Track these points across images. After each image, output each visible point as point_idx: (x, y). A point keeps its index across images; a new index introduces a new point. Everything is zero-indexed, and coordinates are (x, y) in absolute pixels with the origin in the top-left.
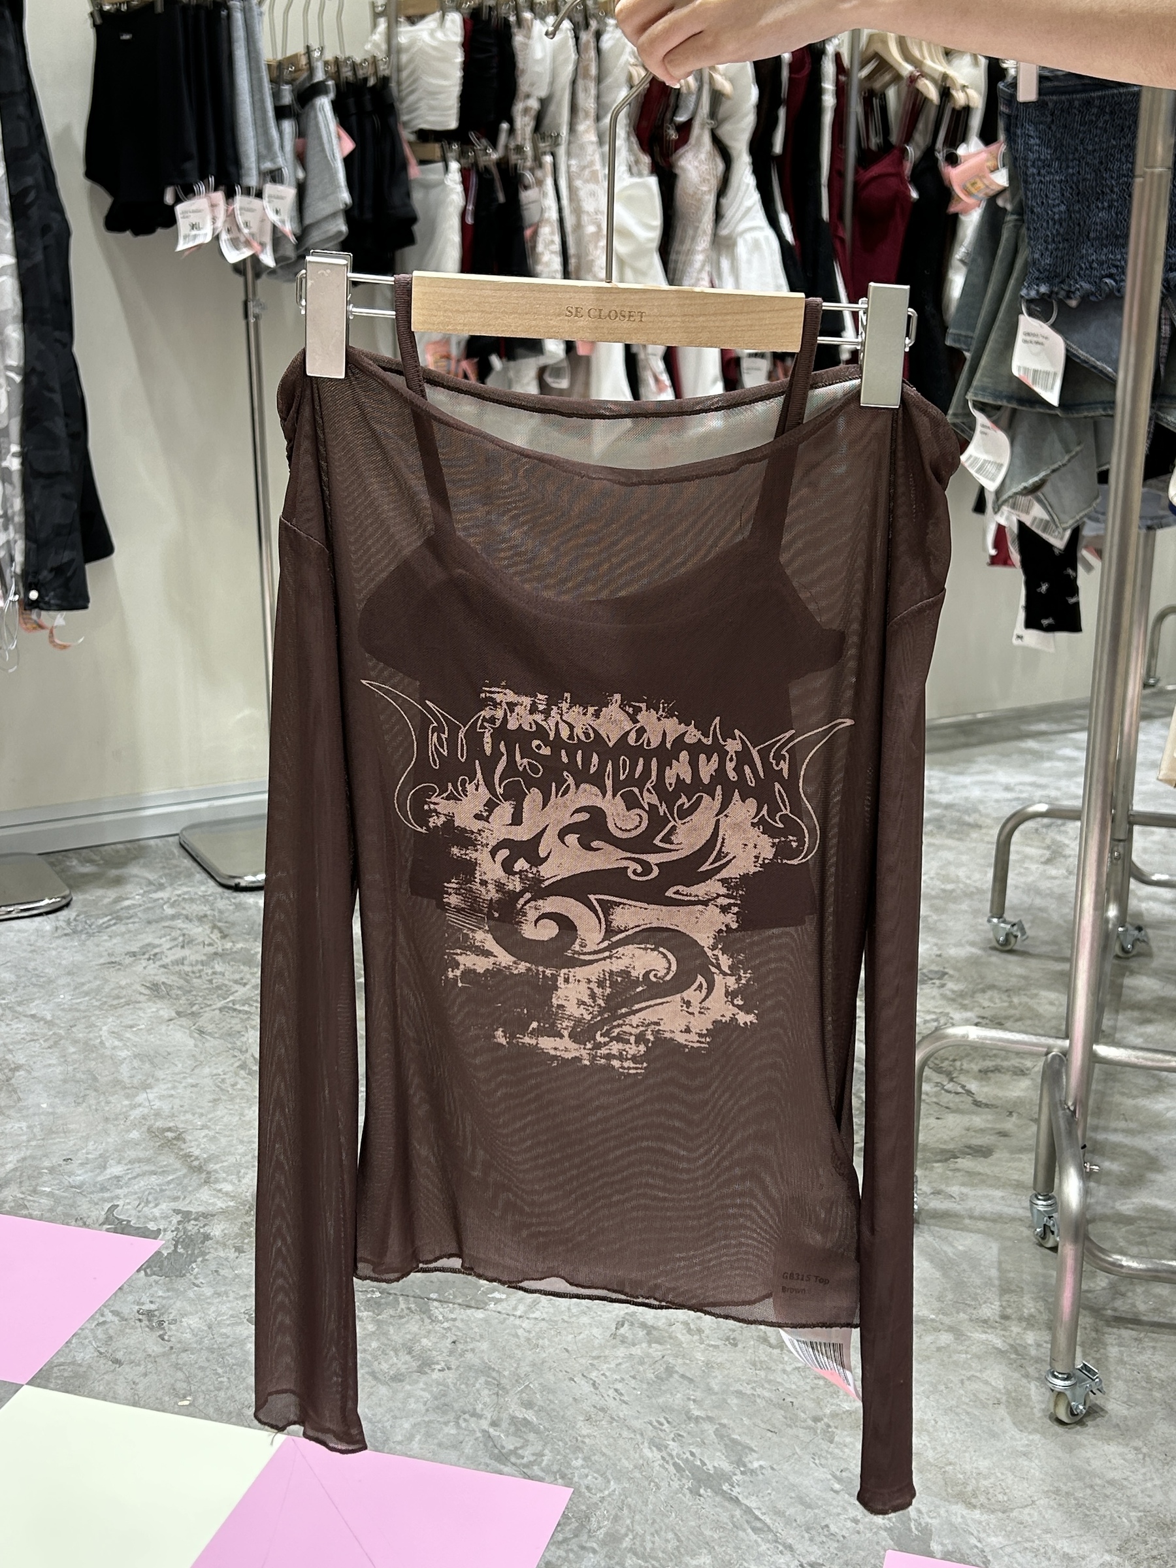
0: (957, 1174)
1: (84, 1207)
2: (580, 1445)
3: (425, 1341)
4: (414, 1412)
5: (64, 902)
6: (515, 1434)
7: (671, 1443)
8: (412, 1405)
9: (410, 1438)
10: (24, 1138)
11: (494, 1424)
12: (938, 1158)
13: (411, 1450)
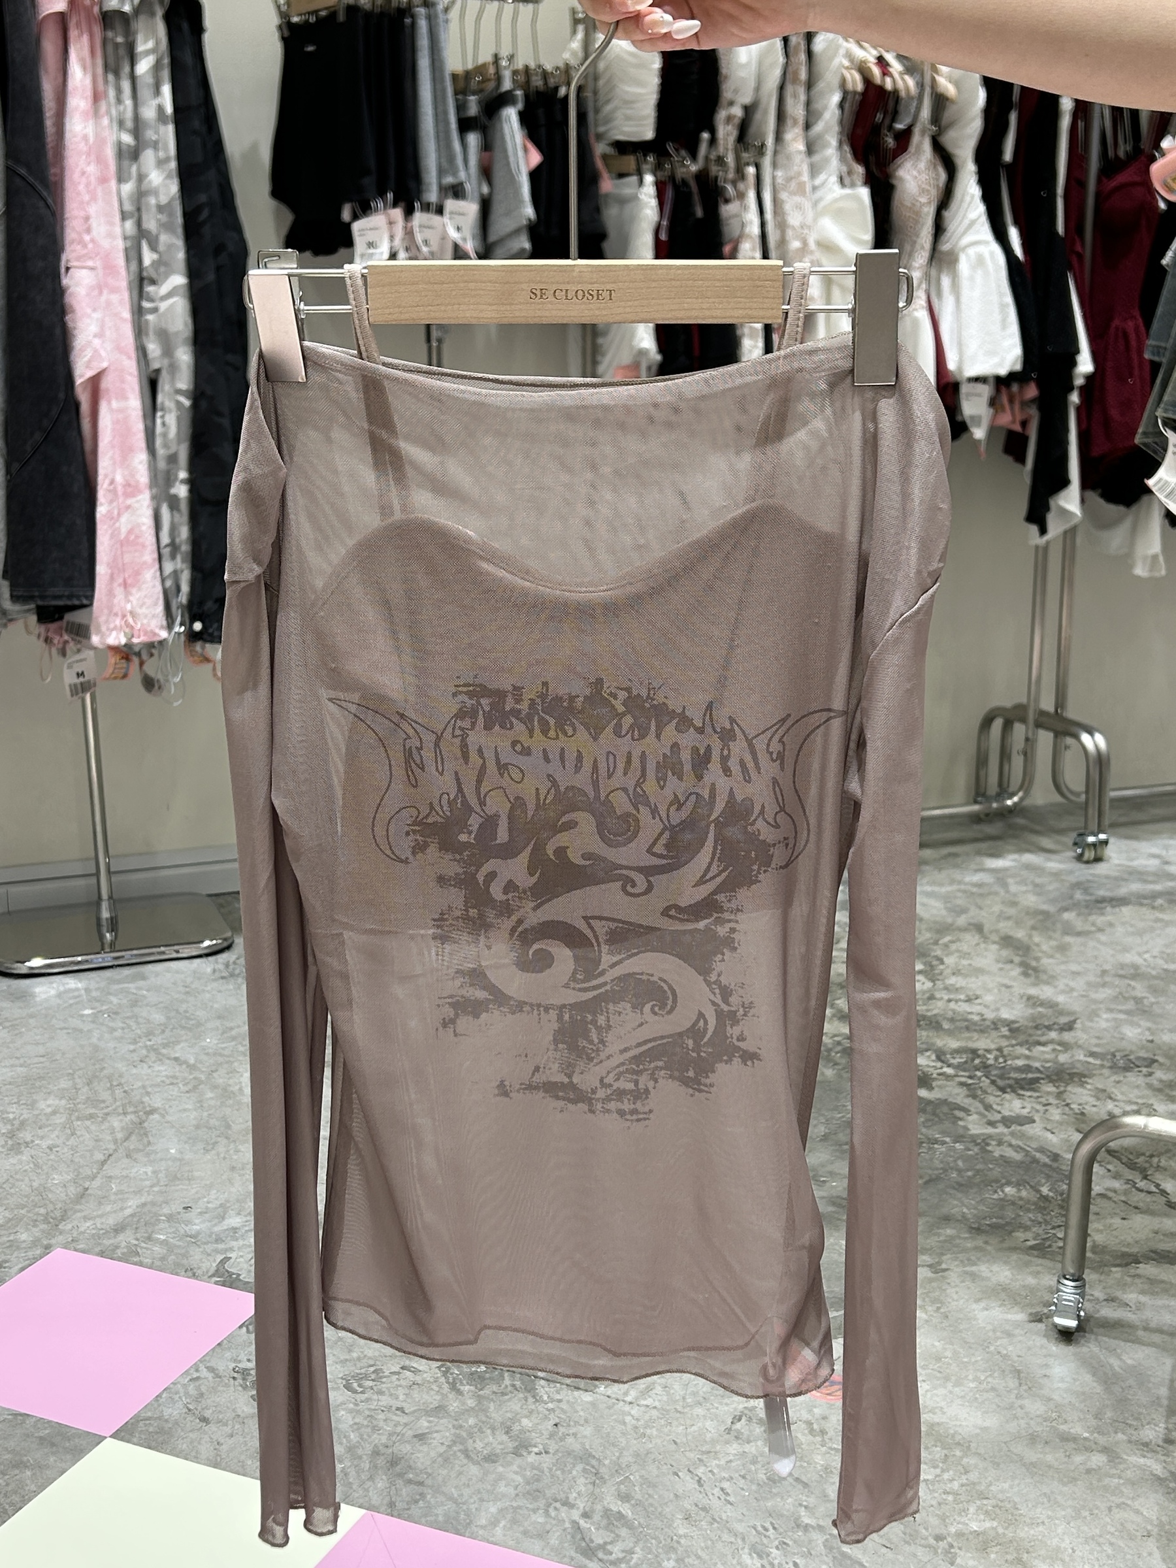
0: (1137, 1281)
1: (196, 1256)
2: (675, 1545)
3: (525, 1422)
4: (504, 1495)
5: (225, 944)
6: (607, 1528)
7: (774, 1551)
8: (502, 1488)
9: (494, 1523)
10: (148, 1183)
11: (586, 1515)
12: (1118, 1262)
13: (493, 1536)
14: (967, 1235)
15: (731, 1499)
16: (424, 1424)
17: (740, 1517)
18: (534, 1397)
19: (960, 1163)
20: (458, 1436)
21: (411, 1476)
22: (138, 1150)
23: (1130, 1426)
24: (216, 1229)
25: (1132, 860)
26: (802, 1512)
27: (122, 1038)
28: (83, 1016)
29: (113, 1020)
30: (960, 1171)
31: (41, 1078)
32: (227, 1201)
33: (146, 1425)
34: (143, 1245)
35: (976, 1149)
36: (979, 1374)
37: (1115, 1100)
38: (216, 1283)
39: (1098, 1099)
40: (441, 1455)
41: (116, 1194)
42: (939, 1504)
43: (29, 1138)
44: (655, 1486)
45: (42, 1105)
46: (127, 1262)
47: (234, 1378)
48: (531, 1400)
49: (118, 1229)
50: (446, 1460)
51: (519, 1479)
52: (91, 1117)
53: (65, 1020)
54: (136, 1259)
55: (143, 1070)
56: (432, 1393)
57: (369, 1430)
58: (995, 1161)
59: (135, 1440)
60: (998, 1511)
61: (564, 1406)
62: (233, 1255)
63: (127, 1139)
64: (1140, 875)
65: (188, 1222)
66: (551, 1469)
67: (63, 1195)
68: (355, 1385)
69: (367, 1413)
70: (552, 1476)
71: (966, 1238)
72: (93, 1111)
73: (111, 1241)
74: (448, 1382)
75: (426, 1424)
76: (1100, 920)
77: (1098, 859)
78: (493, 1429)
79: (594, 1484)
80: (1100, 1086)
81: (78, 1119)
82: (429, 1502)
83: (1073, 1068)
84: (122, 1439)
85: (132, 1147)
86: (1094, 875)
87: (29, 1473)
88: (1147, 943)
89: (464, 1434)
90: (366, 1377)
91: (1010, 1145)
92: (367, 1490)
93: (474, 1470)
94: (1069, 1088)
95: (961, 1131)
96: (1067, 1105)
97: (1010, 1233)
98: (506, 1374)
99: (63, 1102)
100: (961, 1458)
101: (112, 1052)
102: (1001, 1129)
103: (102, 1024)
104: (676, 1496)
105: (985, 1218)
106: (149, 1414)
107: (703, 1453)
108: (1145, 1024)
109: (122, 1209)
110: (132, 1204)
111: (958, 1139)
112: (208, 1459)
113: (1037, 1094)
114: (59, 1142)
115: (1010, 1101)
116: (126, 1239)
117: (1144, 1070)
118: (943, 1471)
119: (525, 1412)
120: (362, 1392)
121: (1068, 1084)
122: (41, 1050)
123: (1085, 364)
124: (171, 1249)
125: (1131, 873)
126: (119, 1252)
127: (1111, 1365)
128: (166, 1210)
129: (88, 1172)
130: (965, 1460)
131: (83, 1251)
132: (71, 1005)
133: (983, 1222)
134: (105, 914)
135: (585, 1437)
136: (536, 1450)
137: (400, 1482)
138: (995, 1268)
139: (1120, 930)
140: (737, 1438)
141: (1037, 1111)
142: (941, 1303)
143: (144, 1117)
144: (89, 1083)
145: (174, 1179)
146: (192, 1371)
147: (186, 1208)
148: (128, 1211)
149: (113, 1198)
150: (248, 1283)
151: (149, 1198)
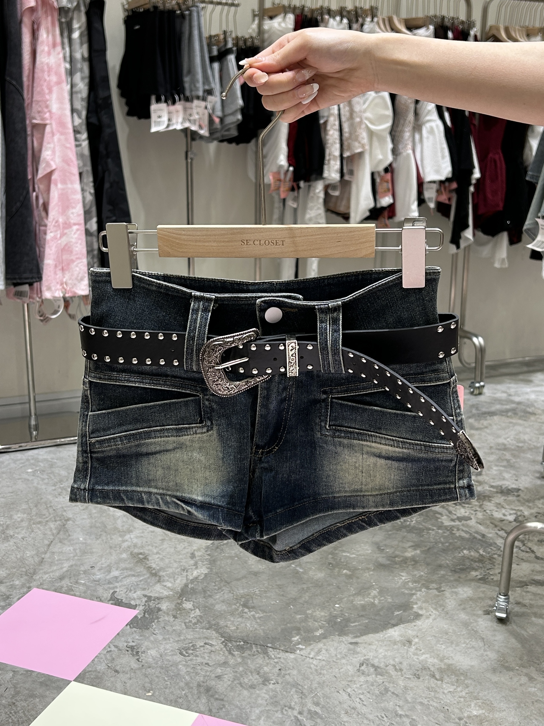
14: (450, 574)
15: (365, 703)
16: (219, 671)
17: (370, 712)
18: (268, 656)
19: (442, 539)
20: (236, 676)
21: (217, 696)
22: (64, 539)
23: (536, 663)
24: (108, 577)
25: (495, 394)
26: (398, 708)
27: (48, 483)
28: (28, 472)
29: (43, 474)
30: (442, 543)
31: (13, 504)
32: (111, 563)
33: (89, 675)
34: (74, 586)
35: (448, 533)
36: (466, 640)
37: (505, 508)
38: (112, 604)
39: (498, 508)
40: (229, 686)
41: (57, 560)
42: (458, 703)
43: (12, 533)
44: (329, 698)
45: (15, 517)
46: (68, 594)
47: (128, 651)
48: (267, 658)
49: (61, 578)
50: (232, 688)
51: (267, 696)
52: (40, 523)
53: (20, 475)
54: (72, 593)
55: (61, 498)
56: (221, 656)
57: (194, 674)
58: (457, 538)
59: (85, 682)
60: (484, 705)
61: (282, 660)
62: (118, 590)
63: (58, 533)
64: (499, 401)
65: (94, 574)
66: (281, 691)
67: (32, 561)
68: (184, 653)
69: (192, 666)
70: (282, 694)
71: (450, 576)
72: (40, 520)
73: (59, 584)
74: (227, 650)
75: (220, 671)
76: (485, 423)
77: (480, 394)
78: (251, 672)
79: (301, 698)
80: (497, 501)
81: (34, 524)
82: (227, 709)
83: (485, 493)
84: (79, 682)
85: (61, 537)
86: (478, 401)
87: (38, 700)
88: (507, 433)
89: (238, 675)
90: (189, 649)
91: (463, 530)
92: (198, 704)
93: (245, 693)
94: (484, 503)
95: (440, 524)
96: (485, 511)
97: (470, 572)
98: (253, 646)
99: (25, 515)
100: (464, 680)
101: (44, 490)
102: (457, 523)
103: (38, 476)
104: (340, 702)
105: (457, 566)
106: (90, 669)
107: (349, 681)
108: (513, 472)
109: (62, 568)
110: (66, 565)
111: (440, 528)
112: (121, 691)
113: (470, 506)
114: (27, 535)
115: (459, 509)
116: (66, 583)
117: (516, 494)
118: (457, 687)
119: (265, 664)
120: (188, 656)
121: (483, 501)
122: (10, 490)
123: (477, 174)
124: (88, 587)
125: (495, 400)
126: (64, 590)
127: (523, 635)
128: (82, 568)
129: (42, 550)
130: (466, 681)
131: (47, 589)
132: (21, 467)
133: (457, 567)
134: (33, 422)
135: (294, 675)
136: (272, 682)
137: (212, 700)
138: (465, 589)
139: (495, 427)
140: (363, 674)
141: (472, 514)
142: (444, 607)
143: (65, 523)
144: (36, 506)
145: (84, 553)
146: (107, 647)
147: (92, 567)
148: (65, 569)
149: (56, 562)
150: (126, 603)
151: (74, 563)
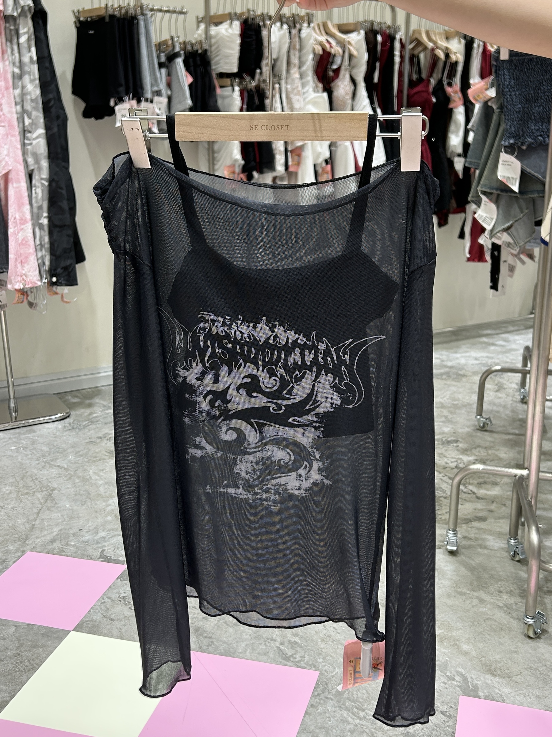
21: (206, 635)
22: (52, 507)
23: (484, 587)
24: (96, 538)
27: (32, 458)
28: (11, 450)
29: (26, 451)
32: (97, 526)
33: (86, 624)
34: (65, 547)
38: (102, 561)
40: (216, 625)
41: (47, 526)
45: (4, 490)
46: (60, 555)
47: (120, 601)
49: (53, 541)
50: (218, 627)
52: (27, 493)
53: (4, 452)
54: (64, 554)
55: (45, 472)
59: (83, 631)
62: (106, 549)
65: (83, 536)
67: (24, 528)
72: (28, 491)
73: (51, 547)
81: (22, 495)
82: (216, 645)
84: (78, 631)
85: (49, 505)
87: (41, 650)
93: (231, 630)
99: (13, 488)
101: (29, 465)
103: (21, 453)
106: (87, 619)
109: (52, 533)
110: (56, 530)
112: (117, 636)
114: (16, 506)
116: (57, 545)
124: (78, 548)
126: (56, 551)
128: (71, 532)
129: (32, 517)
131: (40, 552)
132: (5, 445)
134: (12, 405)
137: (201, 638)
143: (51, 492)
144: (22, 479)
145: (71, 518)
146: (101, 599)
147: (80, 530)
148: (55, 533)
149: (46, 528)
150: (115, 560)
151: (63, 527)
